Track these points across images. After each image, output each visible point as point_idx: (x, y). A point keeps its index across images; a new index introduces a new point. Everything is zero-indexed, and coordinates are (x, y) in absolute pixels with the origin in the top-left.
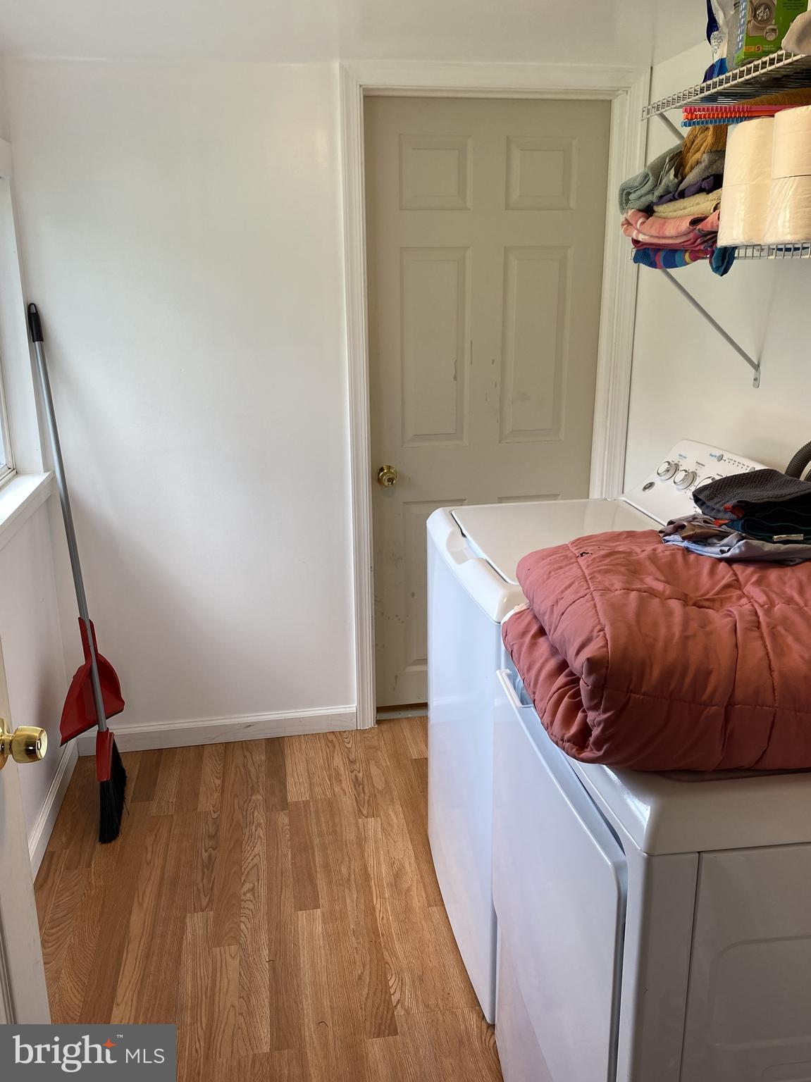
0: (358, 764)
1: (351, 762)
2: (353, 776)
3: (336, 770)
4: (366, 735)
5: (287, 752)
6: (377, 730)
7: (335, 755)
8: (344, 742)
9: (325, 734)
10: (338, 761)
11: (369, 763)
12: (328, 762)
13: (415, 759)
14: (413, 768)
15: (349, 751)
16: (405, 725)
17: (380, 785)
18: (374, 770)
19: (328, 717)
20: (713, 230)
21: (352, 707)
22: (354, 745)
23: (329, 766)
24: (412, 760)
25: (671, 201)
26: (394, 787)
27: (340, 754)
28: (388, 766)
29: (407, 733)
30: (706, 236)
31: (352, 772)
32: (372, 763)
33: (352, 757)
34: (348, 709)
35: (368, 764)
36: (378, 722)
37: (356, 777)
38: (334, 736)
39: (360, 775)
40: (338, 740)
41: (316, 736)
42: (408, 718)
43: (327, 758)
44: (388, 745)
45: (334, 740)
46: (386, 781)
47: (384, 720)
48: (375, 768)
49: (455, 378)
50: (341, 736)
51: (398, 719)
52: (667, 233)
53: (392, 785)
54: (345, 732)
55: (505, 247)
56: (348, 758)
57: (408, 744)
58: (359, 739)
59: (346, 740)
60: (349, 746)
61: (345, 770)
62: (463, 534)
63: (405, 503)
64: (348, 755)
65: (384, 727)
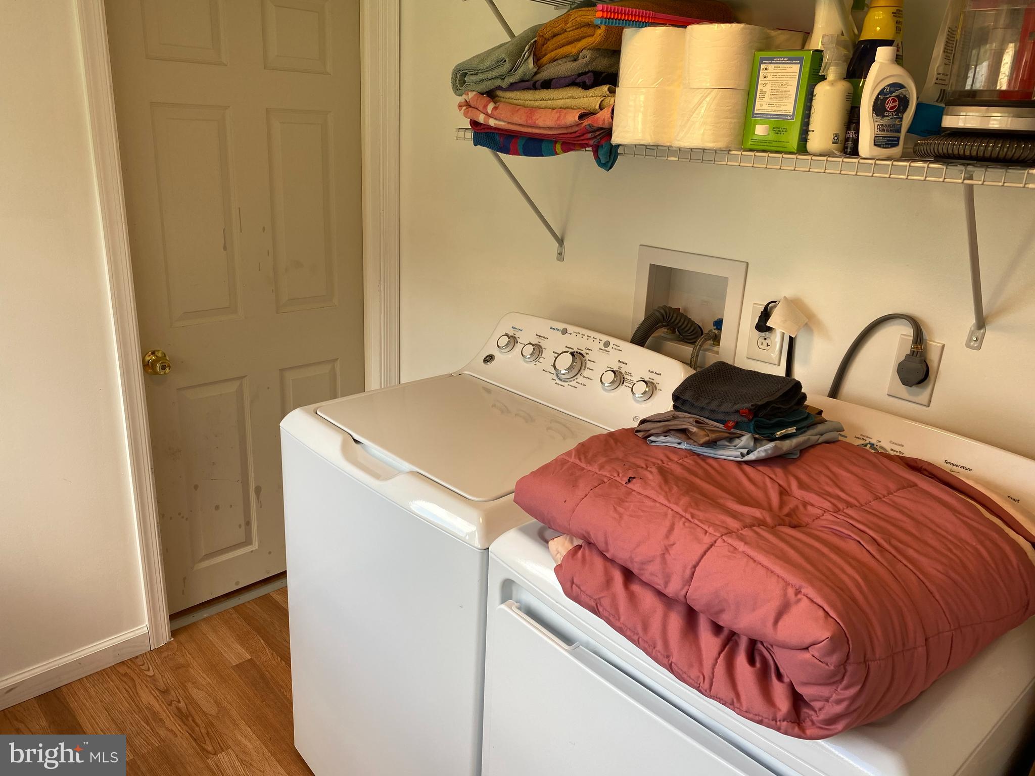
0: (173, 693)
1: (164, 692)
2: (175, 709)
3: (150, 708)
4: (165, 654)
5: (74, 705)
6: (176, 645)
7: (141, 692)
8: (141, 671)
9: (113, 668)
10: (147, 697)
11: (185, 686)
12: (134, 701)
13: (236, 665)
14: (239, 676)
15: (155, 680)
16: (205, 628)
17: (210, 708)
18: (197, 694)
19: (114, 648)
20: (604, 127)
21: (143, 627)
22: (156, 671)
23: (137, 706)
24: (233, 668)
25: (528, 89)
26: (229, 706)
27: (144, 687)
28: (209, 683)
29: (212, 637)
30: (594, 131)
31: (170, 704)
32: (189, 685)
33: (161, 685)
34: (137, 632)
35: (185, 689)
36: (174, 633)
37: (179, 709)
38: (126, 667)
39: (182, 705)
40: (134, 670)
41: (103, 674)
42: (204, 619)
43: (131, 697)
44: (197, 659)
45: (128, 671)
46: (216, 702)
47: (179, 629)
48: (195, 690)
49: (225, 248)
50: (135, 664)
51: (194, 624)
52: (540, 123)
53: (225, 704)
54: (137, 657)
55: (267, 109)
56: (157, 689)
57: (220, 649)
58: (158, 661)
59: (143, 667)
60: (151, 673)
61: (160, 705)
62: (356, 441)
63: (179, 389)
64: (154, 685)
65: (183, 637)
